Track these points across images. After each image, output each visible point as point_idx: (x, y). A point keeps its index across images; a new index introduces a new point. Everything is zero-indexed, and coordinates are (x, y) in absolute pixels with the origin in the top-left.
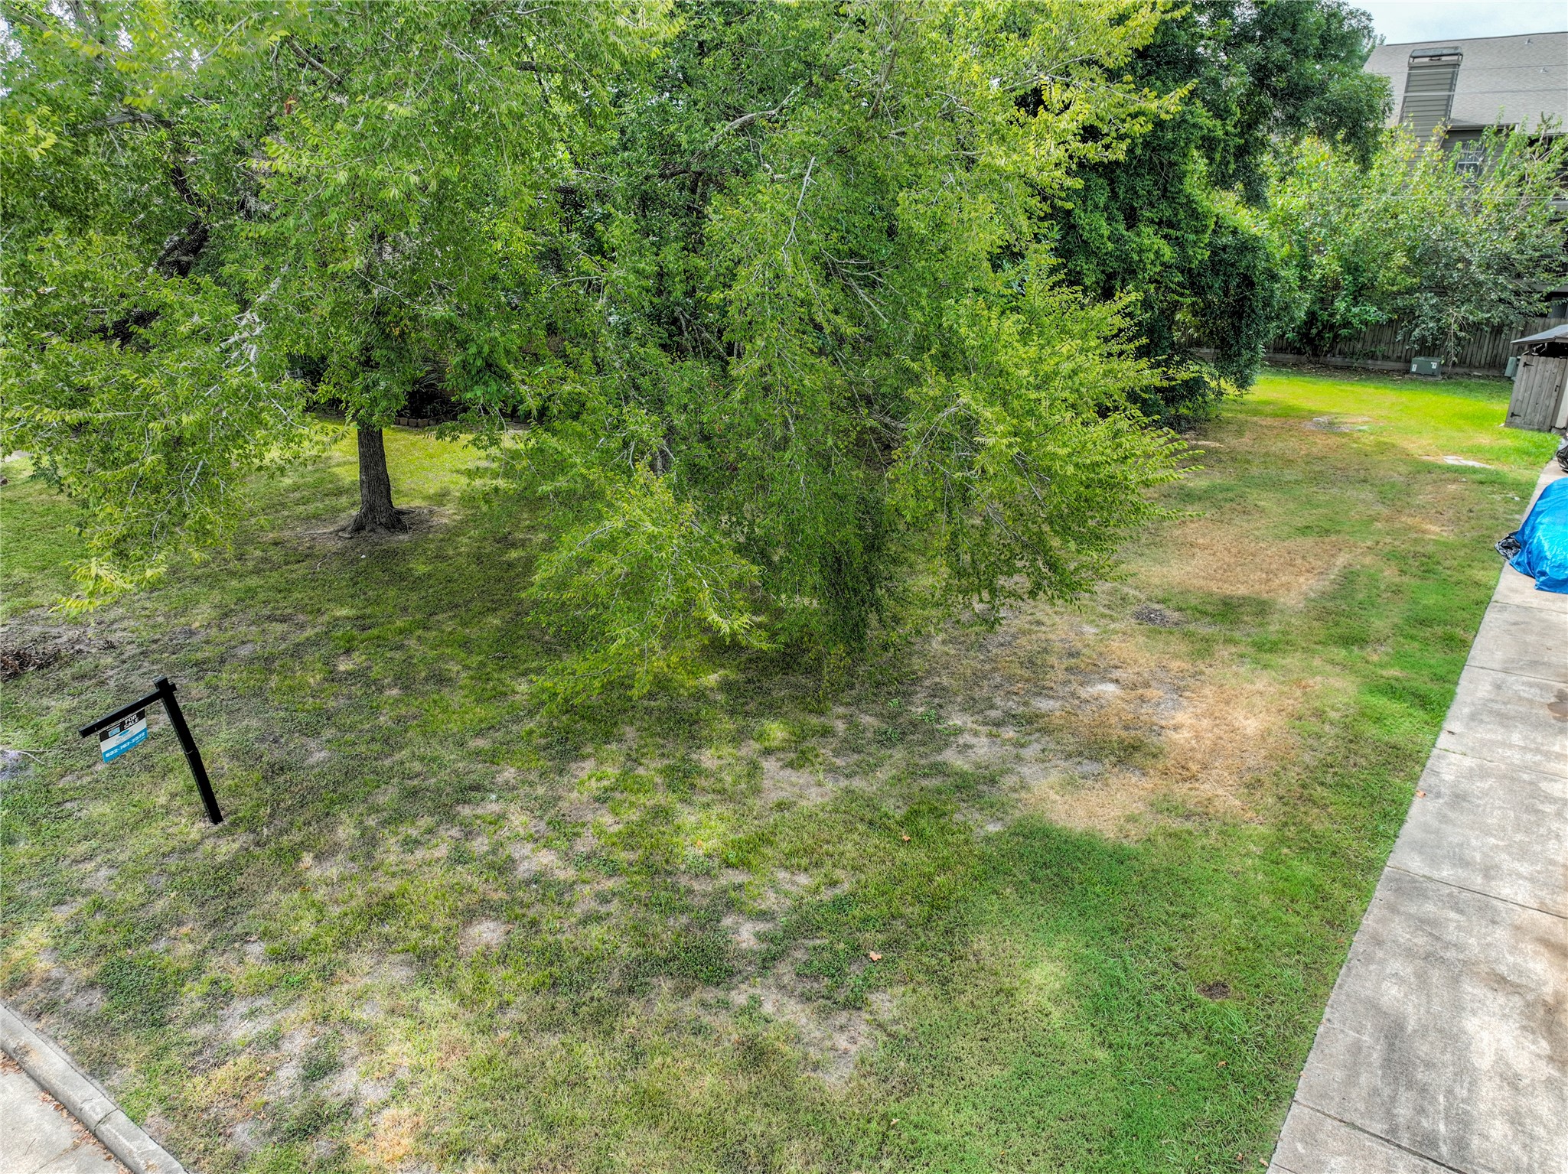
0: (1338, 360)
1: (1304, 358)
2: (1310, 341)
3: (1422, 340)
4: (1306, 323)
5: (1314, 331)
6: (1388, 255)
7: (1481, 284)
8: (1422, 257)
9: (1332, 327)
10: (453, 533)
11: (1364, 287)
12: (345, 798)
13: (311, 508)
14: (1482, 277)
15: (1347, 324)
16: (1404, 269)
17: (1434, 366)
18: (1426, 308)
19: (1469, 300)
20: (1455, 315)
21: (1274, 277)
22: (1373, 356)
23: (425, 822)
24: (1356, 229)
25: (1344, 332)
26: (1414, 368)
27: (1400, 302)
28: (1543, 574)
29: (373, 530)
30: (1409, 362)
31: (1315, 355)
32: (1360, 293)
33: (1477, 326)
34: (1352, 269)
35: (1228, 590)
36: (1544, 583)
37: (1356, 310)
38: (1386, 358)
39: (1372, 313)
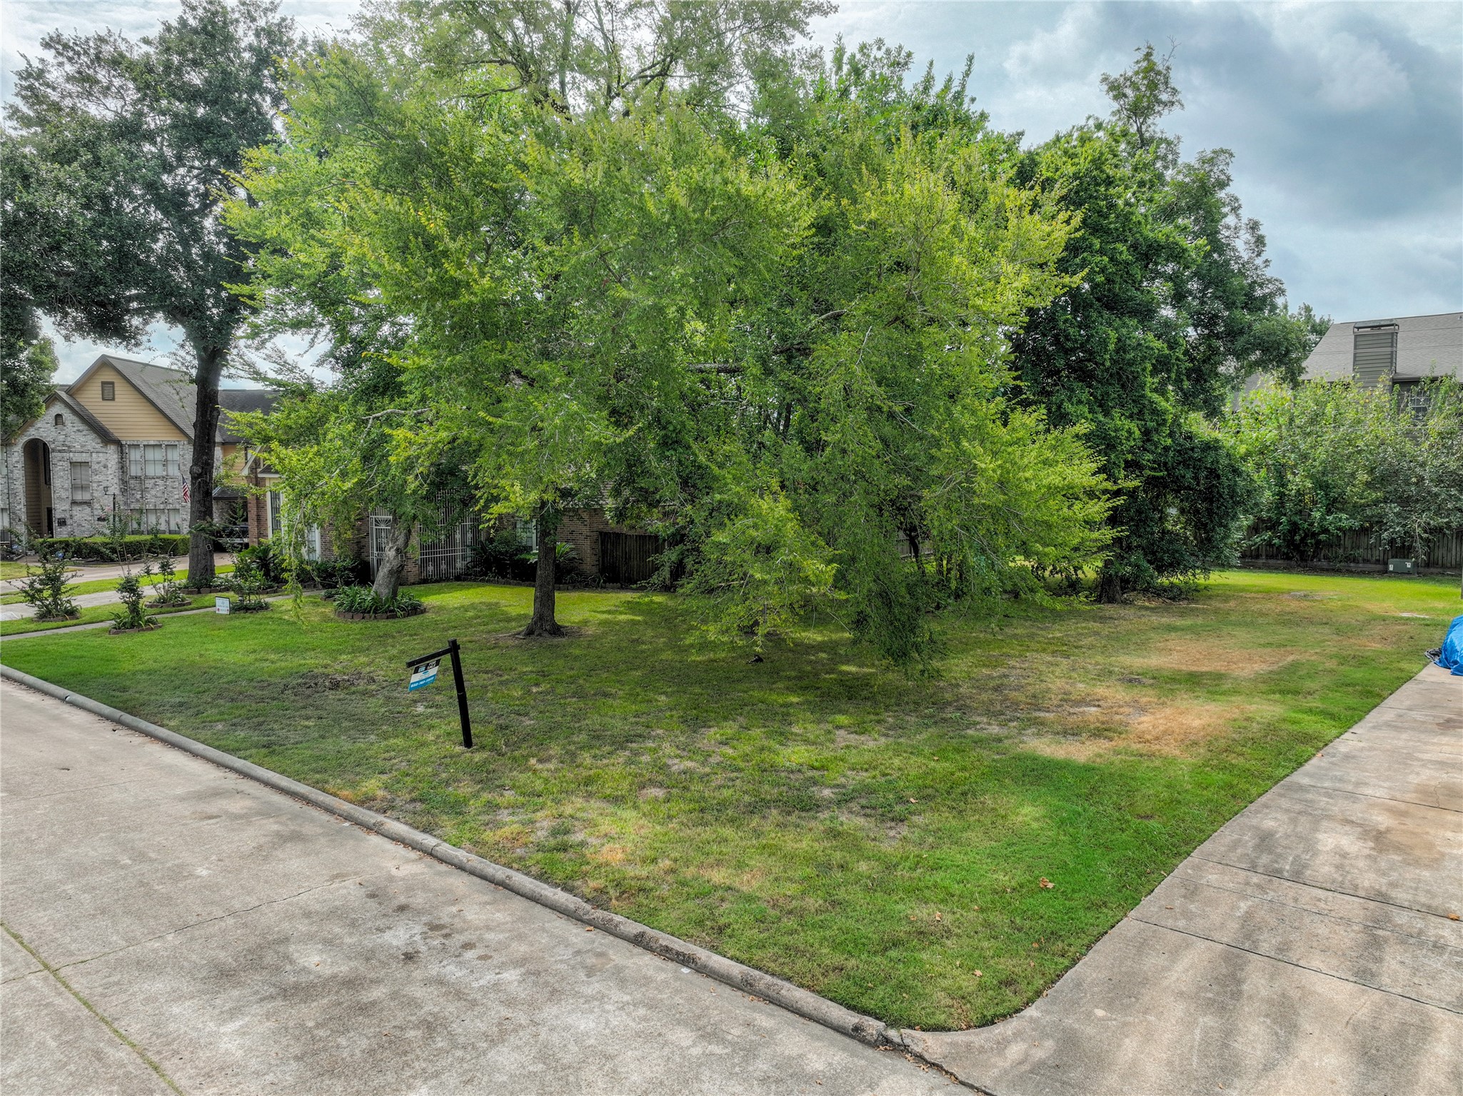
0: (1324, 564)
1: (1293, 563)
2: (1297, 548)
3: (1392, 542)
4: (1289, 531)
5: (1297, 538)
6: (1353, 475)
7: (1437, 495)
8: (1383, 478)
9: (1314, 535)
10: (596, 638)
11: (1335, 500)
12: (550, 738)
13: (490, 627)
14: (1435, 490)
15: (1326, 531)
16: (1368, 485)
17: (1409, 565)
18: (1391, 516)
19: (1429, 510)
20: (1419, 522)
21: (1236, 472)
22: (1355, 560)
23: (607, 748)
24: (1321, 454)
25: (1322, 537)
26: (1391, 568)
27: (1368, 512)
28: (1456, 662)
29: (540, 635)
30: (1386, 564)
31: (1302, 560)
32: (1333, 505)
33: (1438, 530)
34: (1322, 486)
35: (1194, 669)
36: (1456, 669)
37: (1330, 518)
38: (1366, 561)
39: (1345, 520)
